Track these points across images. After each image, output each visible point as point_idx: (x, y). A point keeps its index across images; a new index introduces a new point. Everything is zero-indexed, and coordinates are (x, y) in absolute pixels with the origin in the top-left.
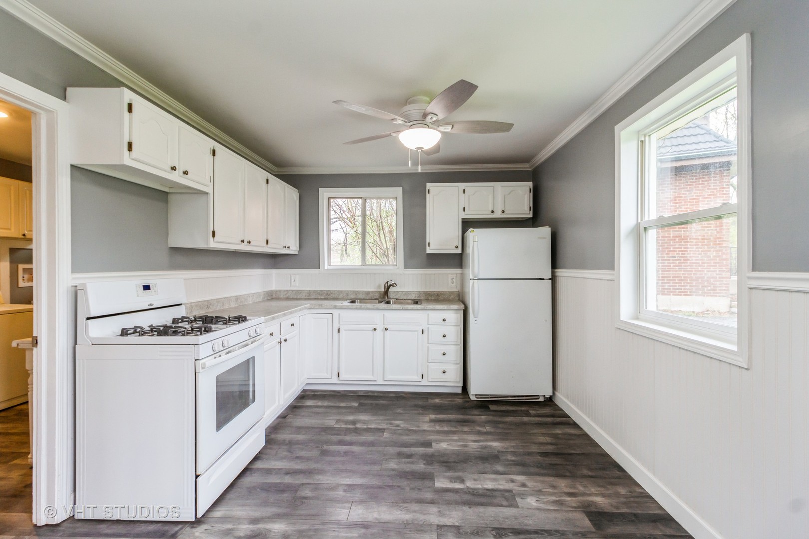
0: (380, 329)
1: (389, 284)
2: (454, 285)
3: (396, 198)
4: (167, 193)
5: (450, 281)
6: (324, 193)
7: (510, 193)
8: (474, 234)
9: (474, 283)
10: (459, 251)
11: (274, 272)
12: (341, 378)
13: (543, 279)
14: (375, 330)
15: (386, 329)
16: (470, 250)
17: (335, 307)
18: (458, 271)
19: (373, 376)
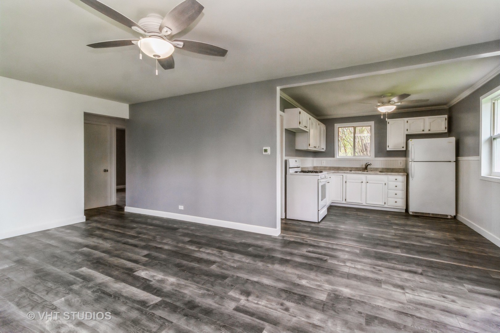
0: (364, 181)
1: (367, 164)
2: (401, 165)
3: (371, 126)
4: (295, 132)
5: (399, 163)
6: (337, 126)
7: (433, 121)
8: (412, 142)
9: (411, 163)
10: (404, 149)
11: (315, 159)
12: (347, 201)
13: (451, 162)
14: (362, 182)
15: (367, 182)
16: (410, 149)
17: (345, 173)
18: (404, 159)
19: (361, 201)
